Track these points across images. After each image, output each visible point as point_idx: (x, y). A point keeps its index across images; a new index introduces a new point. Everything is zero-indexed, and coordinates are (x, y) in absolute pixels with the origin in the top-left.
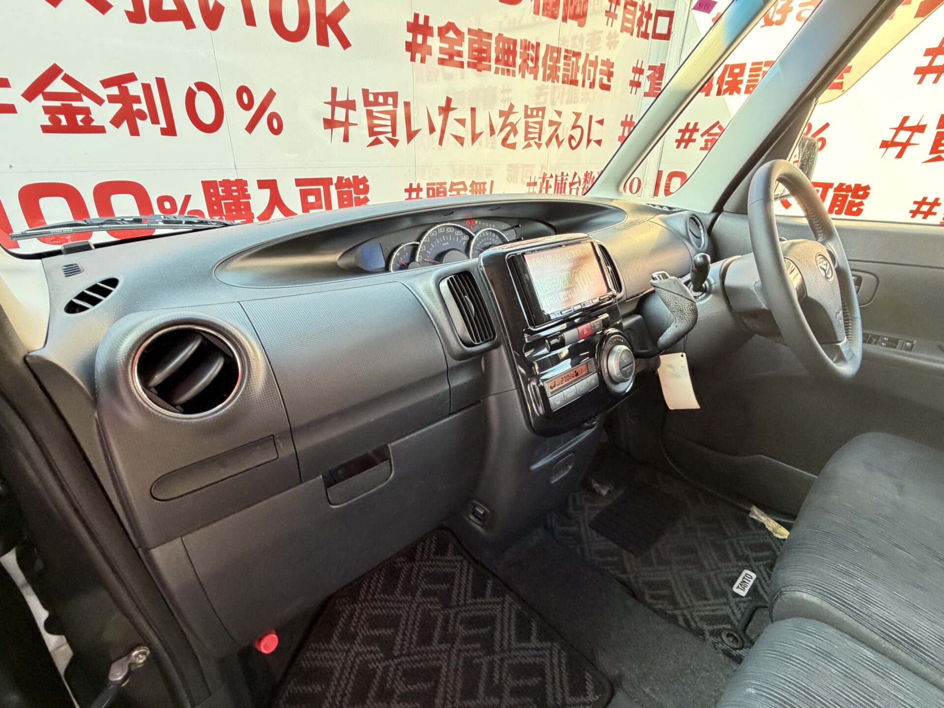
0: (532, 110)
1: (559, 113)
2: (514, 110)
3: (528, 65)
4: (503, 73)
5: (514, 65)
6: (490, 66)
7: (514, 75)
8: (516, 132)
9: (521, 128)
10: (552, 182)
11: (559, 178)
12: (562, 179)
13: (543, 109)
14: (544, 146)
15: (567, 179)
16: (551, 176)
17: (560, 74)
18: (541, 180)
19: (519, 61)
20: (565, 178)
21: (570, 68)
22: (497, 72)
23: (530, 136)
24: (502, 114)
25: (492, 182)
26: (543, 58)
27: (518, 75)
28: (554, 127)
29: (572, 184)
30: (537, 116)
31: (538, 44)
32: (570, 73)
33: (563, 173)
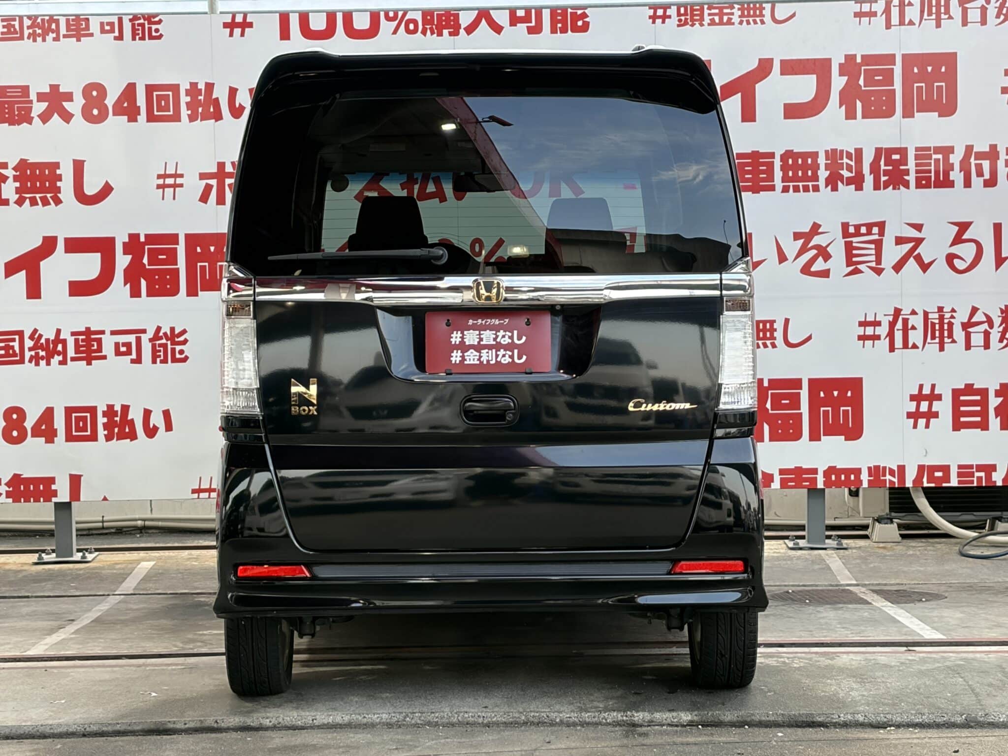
0: (857, 227)
1: (918, 227)
2: (820, 231)
3: (843, 176)
4: (796, 189)
5: (815, 178)
6: (774, 186)
7: (816, 189)
8: (827, 257)
9: (838, 251)
10: (917, 321)
11: (934, 317)
12: (941, 318)
13: (881, 225)
14: (889, 272)
15: (952, 317)
16: (914, 313)
17: (912, 178)
18: (891, 318)
19: (823, 174)
20: (947, 315)
21: (933, 168)
22: (785, 190)
23: (854, 259)
24: (797, 236)
25: (787, 321)
26: (871, 165)
27: (825, 191)
28: (910, 245)
29: (966, 326)
30: (869, 233)
31: (859, 152)
32: (933, 174)
33: (940, 309)
